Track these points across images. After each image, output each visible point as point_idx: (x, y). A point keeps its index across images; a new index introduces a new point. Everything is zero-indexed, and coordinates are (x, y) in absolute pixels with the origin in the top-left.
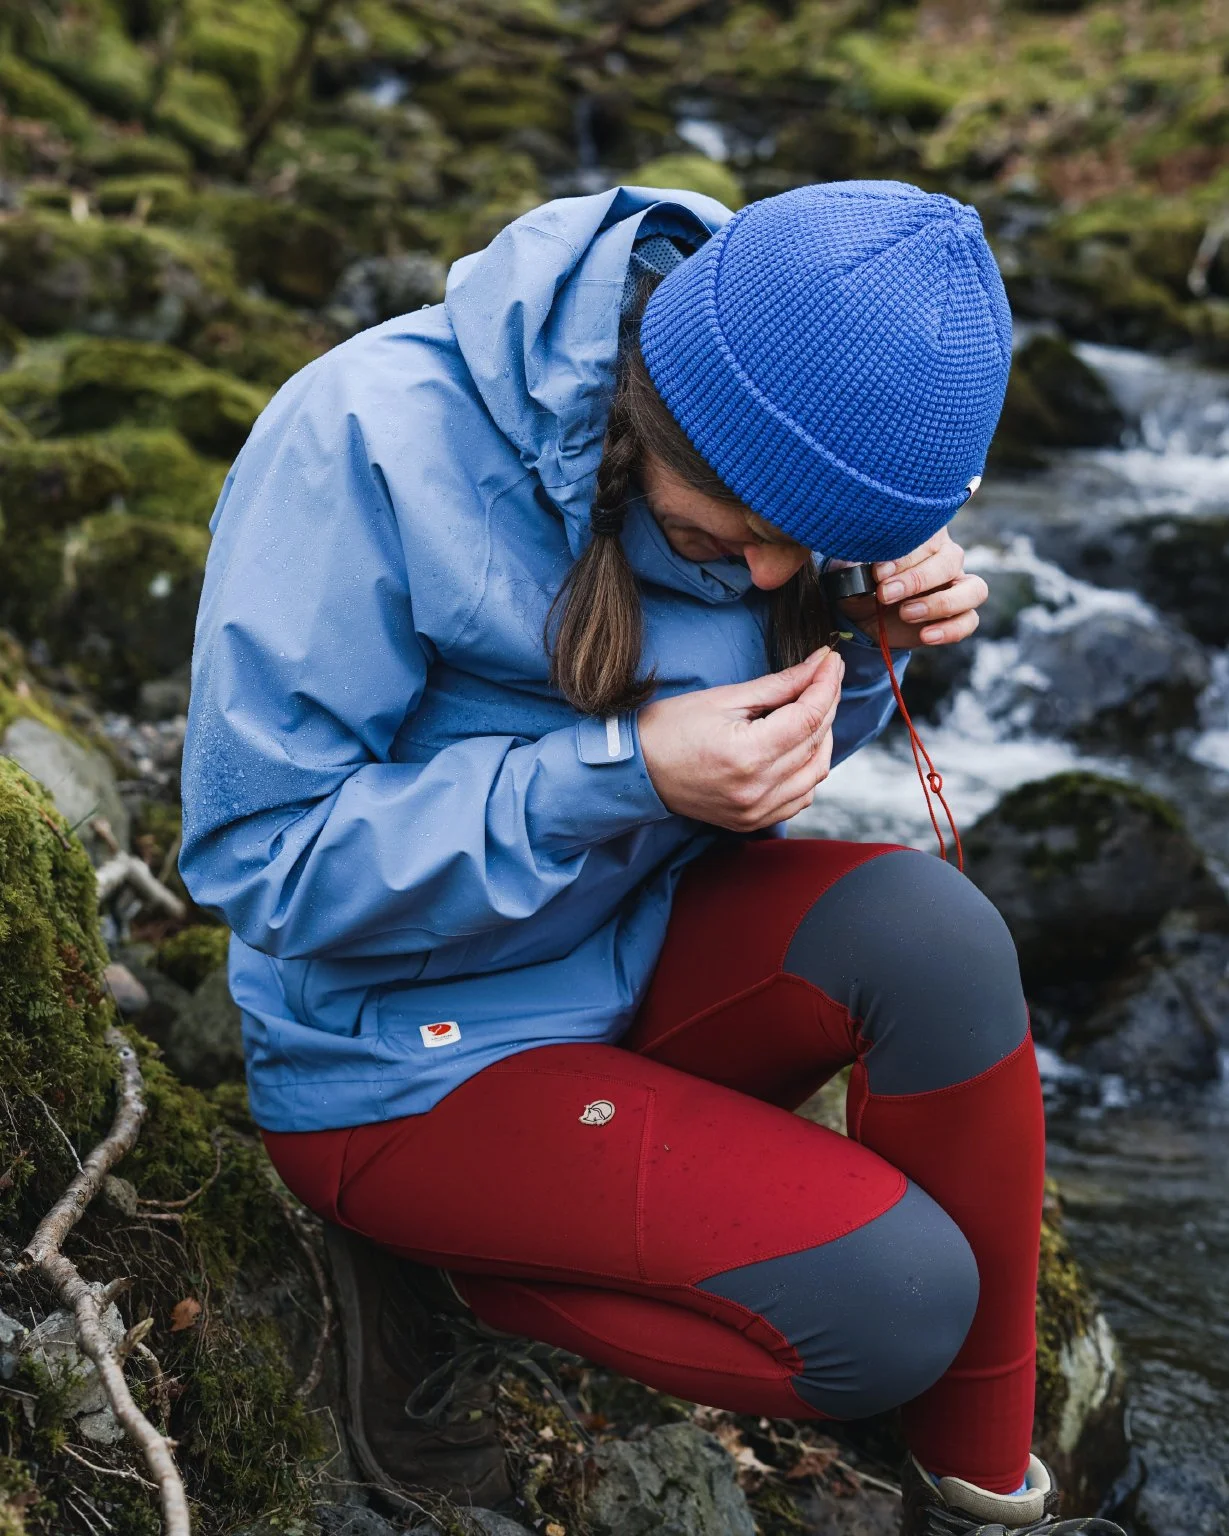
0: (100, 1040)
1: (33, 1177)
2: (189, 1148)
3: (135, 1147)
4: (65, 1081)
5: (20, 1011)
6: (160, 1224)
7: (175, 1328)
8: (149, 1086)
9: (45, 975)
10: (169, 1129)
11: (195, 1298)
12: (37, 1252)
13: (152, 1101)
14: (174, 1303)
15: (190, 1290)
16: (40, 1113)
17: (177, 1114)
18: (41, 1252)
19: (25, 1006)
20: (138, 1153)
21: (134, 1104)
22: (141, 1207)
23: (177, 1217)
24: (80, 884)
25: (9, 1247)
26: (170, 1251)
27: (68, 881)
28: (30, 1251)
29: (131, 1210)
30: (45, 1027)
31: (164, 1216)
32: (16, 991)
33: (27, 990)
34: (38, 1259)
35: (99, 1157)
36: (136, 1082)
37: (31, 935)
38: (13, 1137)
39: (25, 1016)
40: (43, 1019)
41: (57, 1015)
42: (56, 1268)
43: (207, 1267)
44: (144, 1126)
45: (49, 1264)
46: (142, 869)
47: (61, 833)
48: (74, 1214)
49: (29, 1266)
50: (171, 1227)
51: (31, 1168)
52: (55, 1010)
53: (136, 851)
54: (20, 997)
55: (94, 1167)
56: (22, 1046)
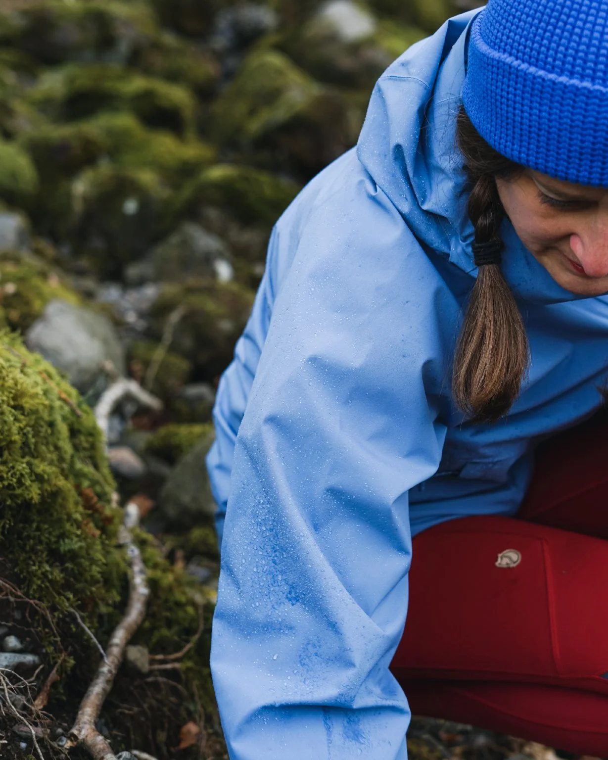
0: (114, 542)
1: (74, 668)
2: (181, 614)
3: (143, 621)
4: (91, 592)
5: (54, 546)
6: (166, 673)
7: (184, 745)
8: (150, 573)
9: (69, 517)
10: (166, 601)
11: (195, 721)
12: (80, 731)
13: (153, 584)
14: (179, 728)
15: (191, 717)
16: (74, 619)
17: (170, 589)
18: (83, 732)
19: (57, 542)
20: (147, 624)
21: (141, 589)
22: (152, 662)
23: (177, 665)
24: (90, 439)
25: (60, 727)
26: (174, 691)
27: (82, 438)
28: (75, 732)
29: (145, 667)
30: (73, 556)
31: (169, 666)
32: (50, 533)
33: (56, 533)
34: (81, 737)
35: (119, 636)
36: (142, 572)
37: (56, 494)
38: (56, 642)
39: (58, 549)
40: (71, 551)
41: (81, 548)
42: (95, 745)
43: (200, 698)
44: (149, 603)
45: (90, 741)
46: (134, 387)
47: (75, 406)
48: (104, 690)
49: (75, 743)
50: (173, 674)
51: (72, 662)
52: (79, 544)
53: (130, 374)
54: (54, 536)
55: (117, 645)
56: (57, 575)
